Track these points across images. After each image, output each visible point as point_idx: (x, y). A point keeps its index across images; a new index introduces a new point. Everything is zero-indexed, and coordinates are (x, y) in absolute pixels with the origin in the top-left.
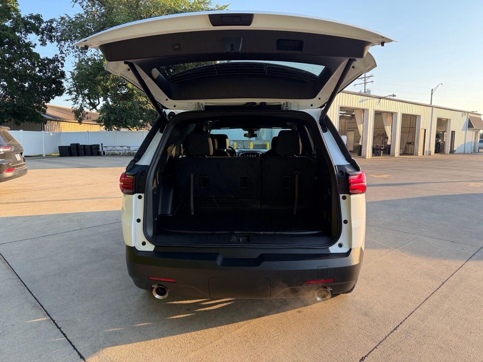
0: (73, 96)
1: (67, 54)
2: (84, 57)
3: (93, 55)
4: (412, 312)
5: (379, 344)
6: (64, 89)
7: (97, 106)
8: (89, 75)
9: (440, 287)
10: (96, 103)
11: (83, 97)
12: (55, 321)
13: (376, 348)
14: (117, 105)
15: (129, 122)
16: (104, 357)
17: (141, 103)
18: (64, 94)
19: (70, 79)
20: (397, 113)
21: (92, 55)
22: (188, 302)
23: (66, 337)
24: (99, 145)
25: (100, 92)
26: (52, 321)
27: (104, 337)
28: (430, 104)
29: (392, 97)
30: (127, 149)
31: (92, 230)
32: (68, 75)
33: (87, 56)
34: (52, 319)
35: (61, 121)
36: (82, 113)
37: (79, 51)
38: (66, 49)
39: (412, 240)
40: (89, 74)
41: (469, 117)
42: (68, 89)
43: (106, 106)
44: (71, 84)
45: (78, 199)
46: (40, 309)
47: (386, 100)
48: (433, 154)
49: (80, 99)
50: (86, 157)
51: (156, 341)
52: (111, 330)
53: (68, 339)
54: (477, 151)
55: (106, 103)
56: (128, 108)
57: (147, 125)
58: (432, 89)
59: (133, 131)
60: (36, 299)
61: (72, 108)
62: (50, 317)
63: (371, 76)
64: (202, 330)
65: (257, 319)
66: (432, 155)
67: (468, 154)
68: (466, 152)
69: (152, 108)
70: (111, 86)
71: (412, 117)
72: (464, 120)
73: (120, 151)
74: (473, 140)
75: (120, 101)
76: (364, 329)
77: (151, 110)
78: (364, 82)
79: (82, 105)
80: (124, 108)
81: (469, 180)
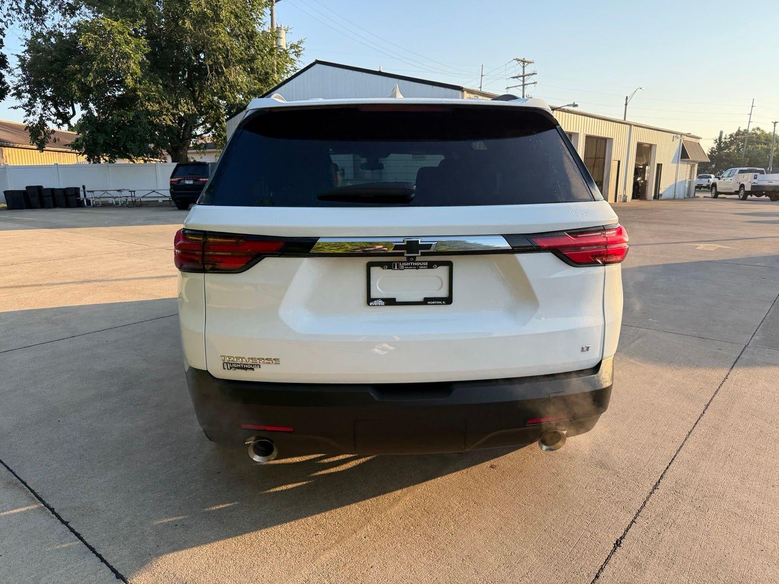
0: (25, 101)
1: (9, 22)
2: (42, 28)
3: (57, 26)
4: (674, 457)
5: (637, 515)
6: (7, 88)
7: (70, 118)
8: (52, 63)
9: (704, 413)
10: (69, 113)
11: (43, 103)
12: (55, 510)
13: (635, 522)
14: (107, 118)
15: (131, 148)
16: (163, 573)
17: (152, 113)
18: (8, 97)
19: (17, 68)
20: (578, 134)
21: (55, 26)
22: (297, 459)
23: (81, 539)
24: (79, 189)
25: (74, 93)
26: (48, 510)
27: (156, 535)
28: (623, 119)
29: (571, 108)
30: (129, 194)
31: (95, 337)
32: (13, 62)
33: (46, 27)
34: (47, 506)
35: (5, 147)
36: (43, 130)
37: (32, 18)
38: (5, 14)
39: (639, 337)
40: (53, 60)
41: (682, 141)
42: (15, 89)
43: (88, 119)
44: (20, 78)
45: (58, 284)
46: (21, 488)
47: (561, 112)
48: (630, 201)
49: (39, 105)
50: (58, 209)
51: (253, 535)
52: (165, 521)
53: (86, 544)
54: (692, 195)
55: (88, 113)
56: (128, 122)
57: (162, 153)
58: (627, 97)
59: (138, 163)
60: (11, 471)
61: (25, 122)
62: (43, 502)
63: (534, 74)
64: (332, 511)
65: (424, 484)
66: (627, 201)
67: (679, 200)
68: (677, 197)
69: (171, 123)
70: (95, 83)
71: (599, 141)
72: (674, 148)
73: (117, 199)
74: (688, 177)
75: (112, 110)
76: (606, 491)
77: (169, 126)
78: (521, 83)
79: (44, 117)
80: (120, 122)
81: (695, 240)
